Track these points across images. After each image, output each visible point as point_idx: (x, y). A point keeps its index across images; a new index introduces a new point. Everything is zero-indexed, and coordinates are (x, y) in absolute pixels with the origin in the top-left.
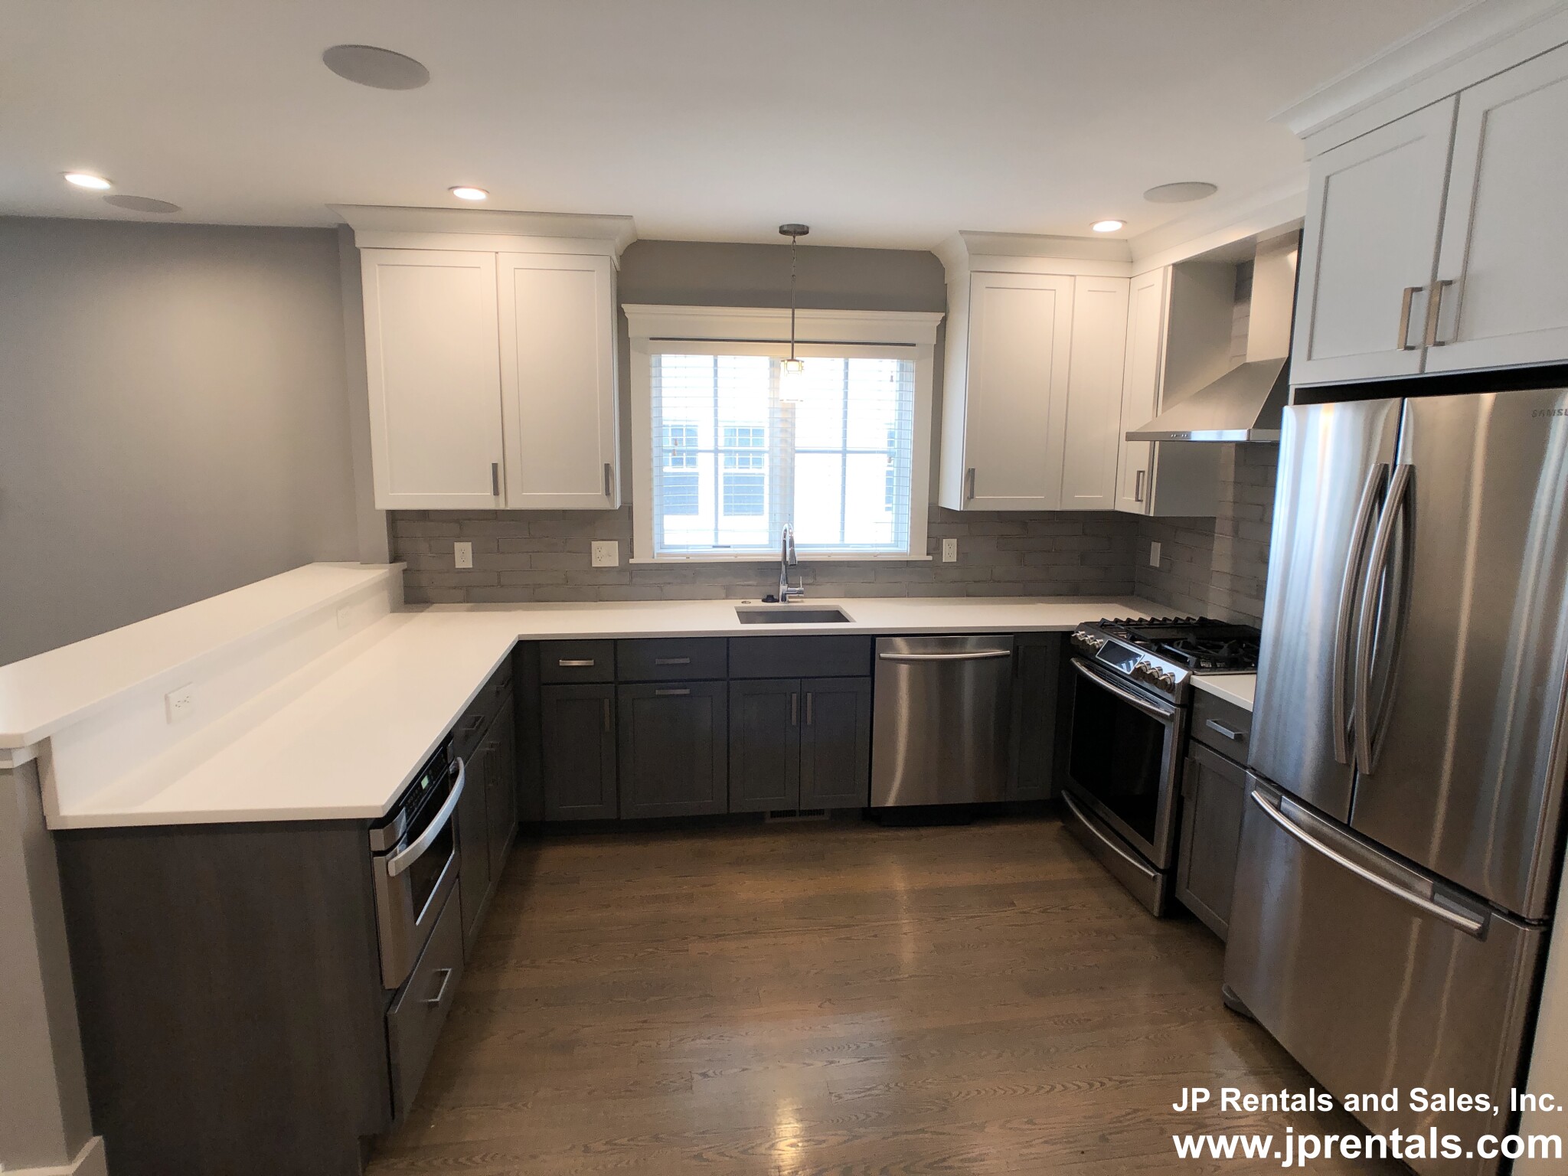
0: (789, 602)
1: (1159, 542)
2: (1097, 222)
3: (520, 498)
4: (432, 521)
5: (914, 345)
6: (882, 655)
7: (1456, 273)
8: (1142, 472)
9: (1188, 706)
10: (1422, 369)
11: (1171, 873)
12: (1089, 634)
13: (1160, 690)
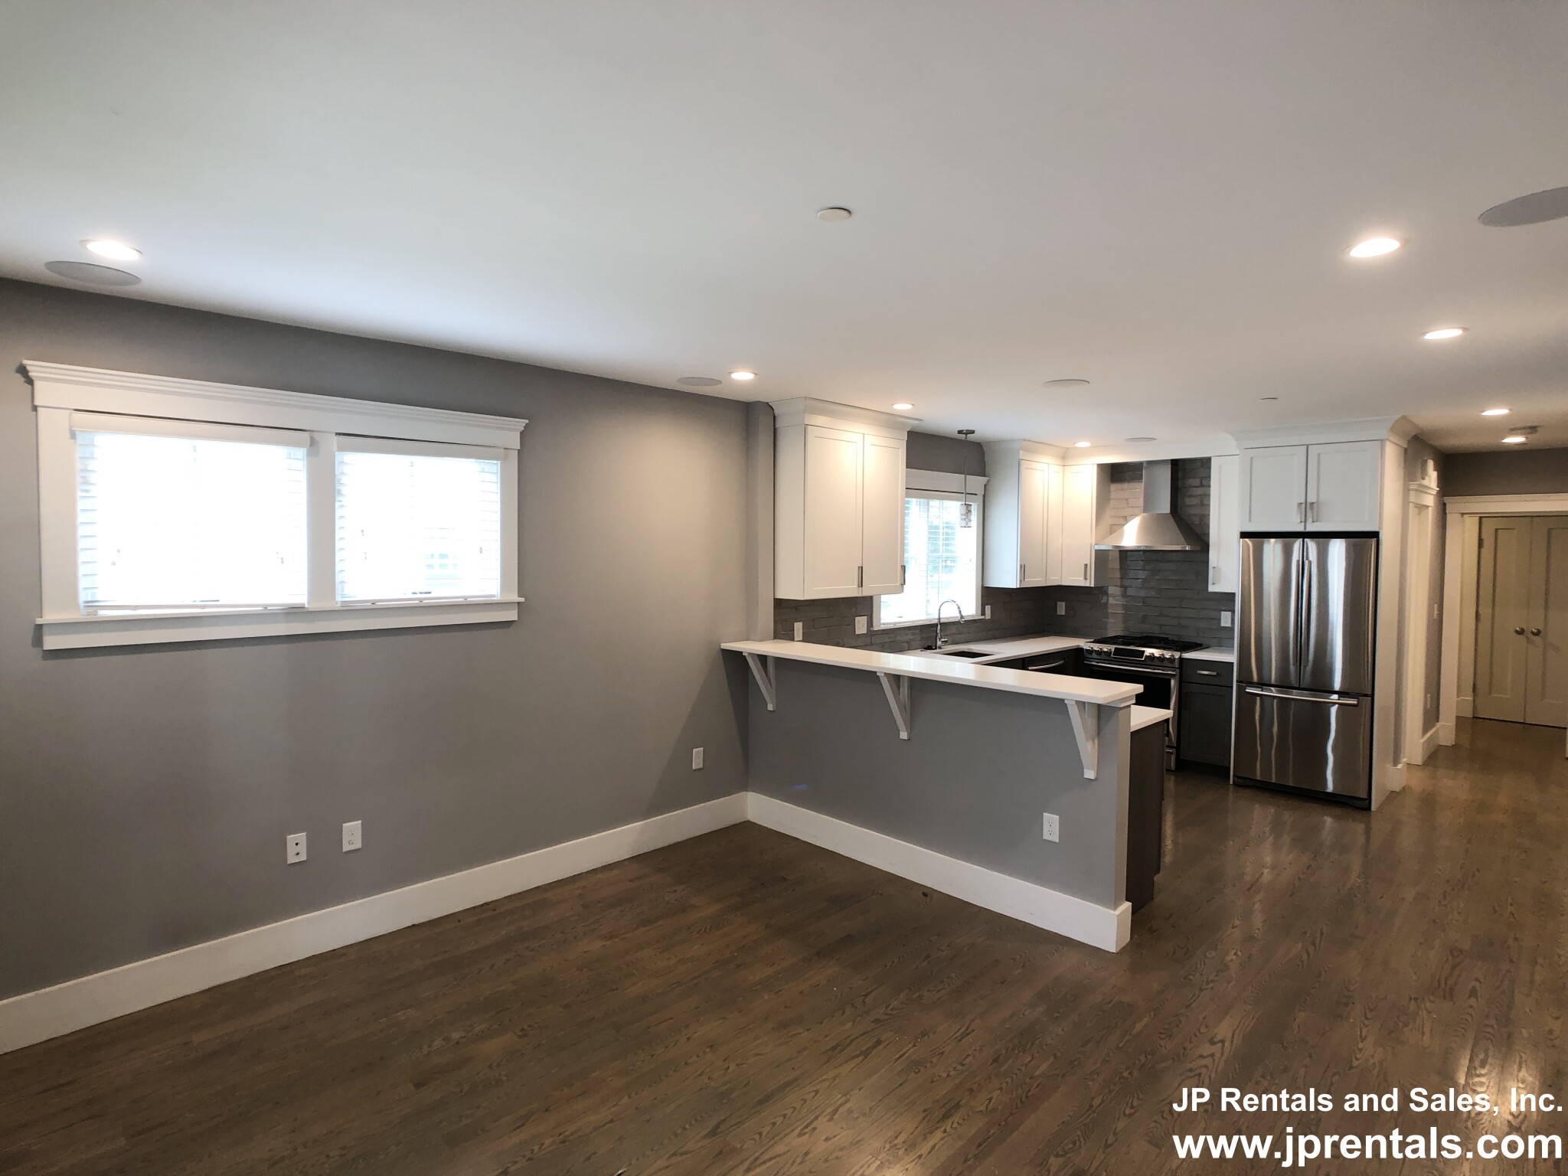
1: (1063, 602)
2: (1076, 442)
3: (868, 589)
5: (976, 495)
7: (1314, 500)
8: (1086, 565)
9: (1181, 668)
10: (1305, 529)
11: (1178, 748)
12: (1096, 647)
13: (1166, 663)
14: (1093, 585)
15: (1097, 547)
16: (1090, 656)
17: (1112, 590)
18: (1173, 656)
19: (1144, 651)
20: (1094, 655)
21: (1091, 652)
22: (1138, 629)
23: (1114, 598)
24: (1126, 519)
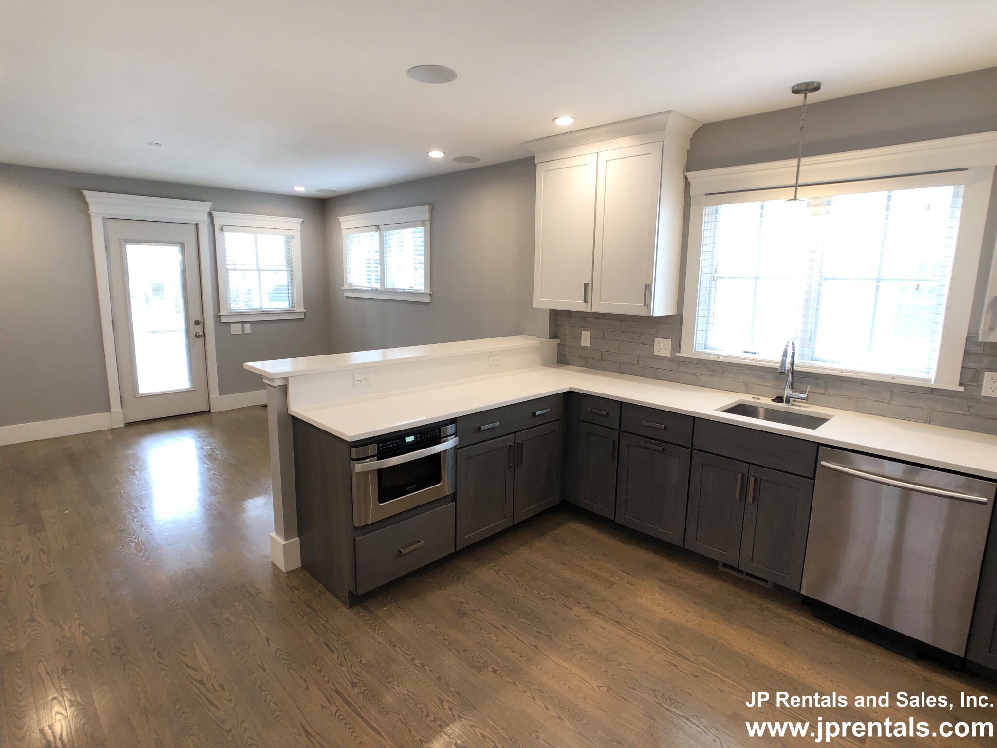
0: (791, 405)
3: (601, 305)
4: (573, 317)
6: (823, 463)
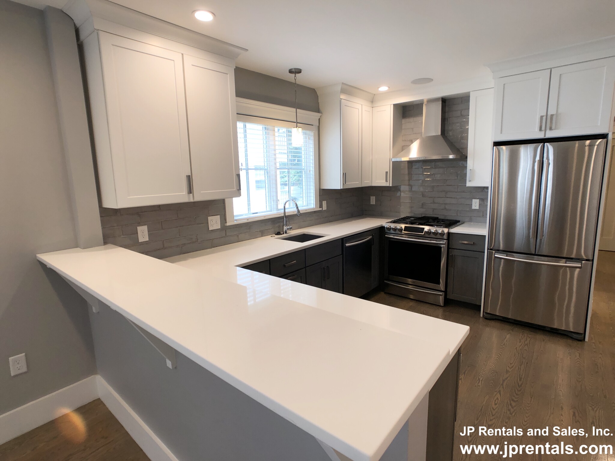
0: (288, 233)
1: (374, 196)
2: (379, 87)
5: (313, 125)
7: (554, 112)
8: (387, 172)
9: (448, 239)
10: (545, 136)
11: (446, 292)
12: (393, 226)
13: (438, 236)
14: (391, 185)
15: (394, 160)
16: (388, 232)
17: (403, 188)
18: (443, 231)
19: (424, 229)
20: (392, 231)
21: (389, 229)
22: (420, 212)
23: (405, 194)
24: (412, 142)
